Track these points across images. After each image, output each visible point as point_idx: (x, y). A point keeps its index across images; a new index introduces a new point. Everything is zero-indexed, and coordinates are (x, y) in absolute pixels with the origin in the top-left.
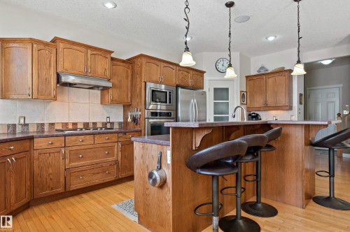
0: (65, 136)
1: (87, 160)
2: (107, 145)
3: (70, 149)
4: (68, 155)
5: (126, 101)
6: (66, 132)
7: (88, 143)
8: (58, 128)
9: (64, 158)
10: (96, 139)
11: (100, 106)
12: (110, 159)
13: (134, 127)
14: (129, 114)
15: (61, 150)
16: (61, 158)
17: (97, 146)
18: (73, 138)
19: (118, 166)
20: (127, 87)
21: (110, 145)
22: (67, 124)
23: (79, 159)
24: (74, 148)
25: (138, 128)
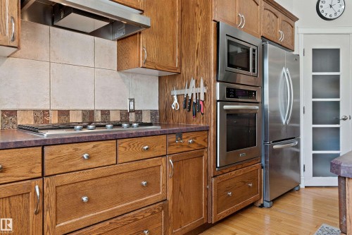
0: (43, 145)
1: (98, 208)
2: (143, 164)
3: (58, 181)
4: (50, 200)
5: (171, 64)
6: (46, 134)
7: (103, 161)
8: (24, 123)
9: (41, 211)
10: (121, 149)
11: (117, 74)
12: (152, 198)
13: (187, 121)
14: (175, 93)
15: (31, 187)
16: (32, 210)
17: (125, 168)
18: (66, 150)
19: (166, 214)
20: (174, 35)
21: (151, 163)
22: (45, 113)
23: (79, 208)
24: (68, 178)
25: (197, 123)
